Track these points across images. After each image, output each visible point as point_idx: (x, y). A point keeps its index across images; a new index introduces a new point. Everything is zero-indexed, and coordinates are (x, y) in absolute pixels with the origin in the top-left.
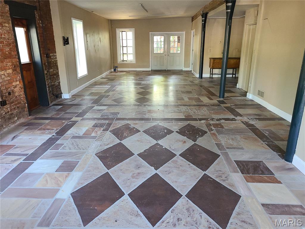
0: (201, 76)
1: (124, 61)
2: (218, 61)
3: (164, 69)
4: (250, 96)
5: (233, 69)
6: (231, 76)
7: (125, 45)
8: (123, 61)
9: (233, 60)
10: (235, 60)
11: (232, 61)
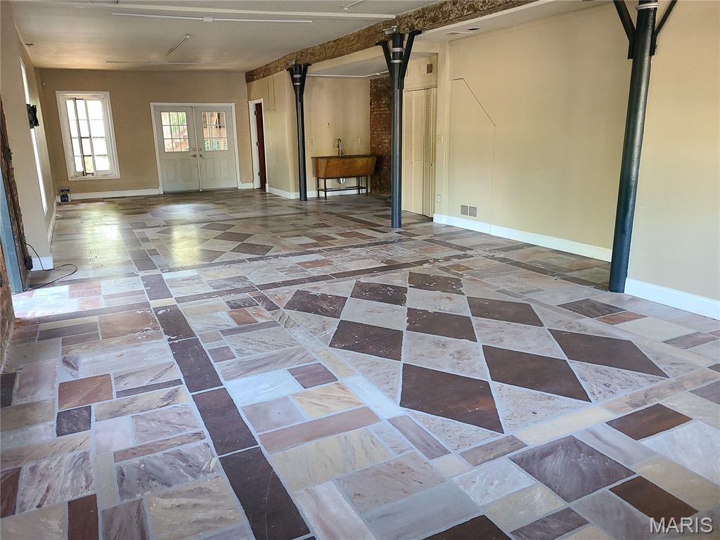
0: (303, 196)
1: (87, 174)
2: (336, 162)
3: (195, 189)
4: (440, 219)
5: (358, 177)
6: (355, 192)
7: (84, 133)
8: (84, 173)
9: (362, 159)
10: (365, 159)
11: (360, 162)
